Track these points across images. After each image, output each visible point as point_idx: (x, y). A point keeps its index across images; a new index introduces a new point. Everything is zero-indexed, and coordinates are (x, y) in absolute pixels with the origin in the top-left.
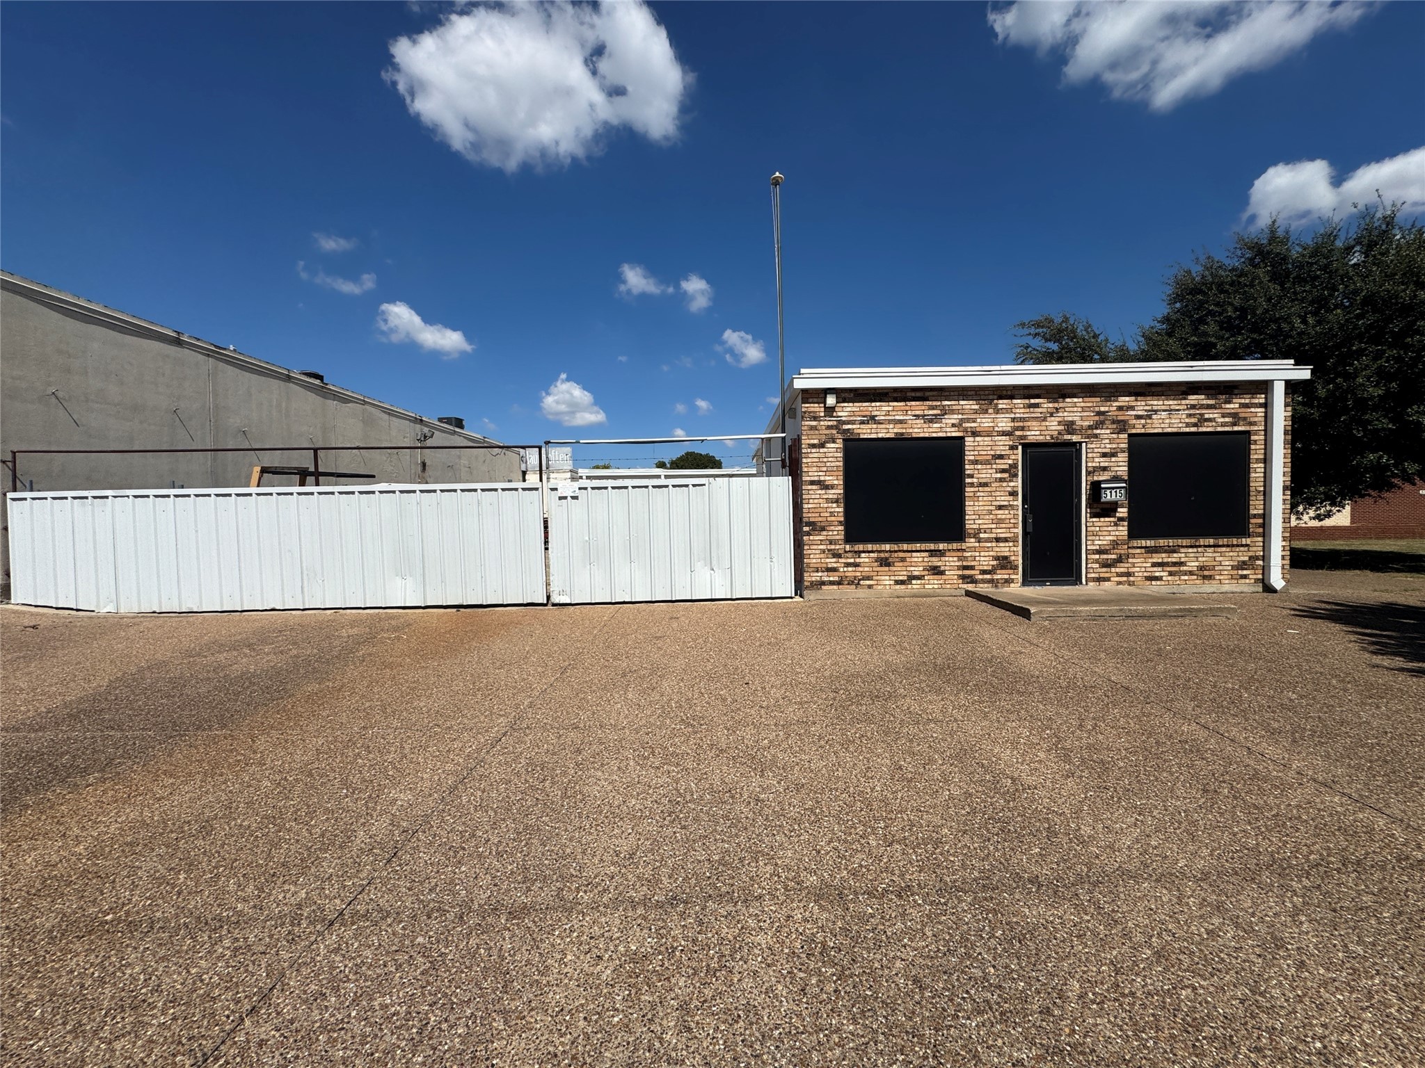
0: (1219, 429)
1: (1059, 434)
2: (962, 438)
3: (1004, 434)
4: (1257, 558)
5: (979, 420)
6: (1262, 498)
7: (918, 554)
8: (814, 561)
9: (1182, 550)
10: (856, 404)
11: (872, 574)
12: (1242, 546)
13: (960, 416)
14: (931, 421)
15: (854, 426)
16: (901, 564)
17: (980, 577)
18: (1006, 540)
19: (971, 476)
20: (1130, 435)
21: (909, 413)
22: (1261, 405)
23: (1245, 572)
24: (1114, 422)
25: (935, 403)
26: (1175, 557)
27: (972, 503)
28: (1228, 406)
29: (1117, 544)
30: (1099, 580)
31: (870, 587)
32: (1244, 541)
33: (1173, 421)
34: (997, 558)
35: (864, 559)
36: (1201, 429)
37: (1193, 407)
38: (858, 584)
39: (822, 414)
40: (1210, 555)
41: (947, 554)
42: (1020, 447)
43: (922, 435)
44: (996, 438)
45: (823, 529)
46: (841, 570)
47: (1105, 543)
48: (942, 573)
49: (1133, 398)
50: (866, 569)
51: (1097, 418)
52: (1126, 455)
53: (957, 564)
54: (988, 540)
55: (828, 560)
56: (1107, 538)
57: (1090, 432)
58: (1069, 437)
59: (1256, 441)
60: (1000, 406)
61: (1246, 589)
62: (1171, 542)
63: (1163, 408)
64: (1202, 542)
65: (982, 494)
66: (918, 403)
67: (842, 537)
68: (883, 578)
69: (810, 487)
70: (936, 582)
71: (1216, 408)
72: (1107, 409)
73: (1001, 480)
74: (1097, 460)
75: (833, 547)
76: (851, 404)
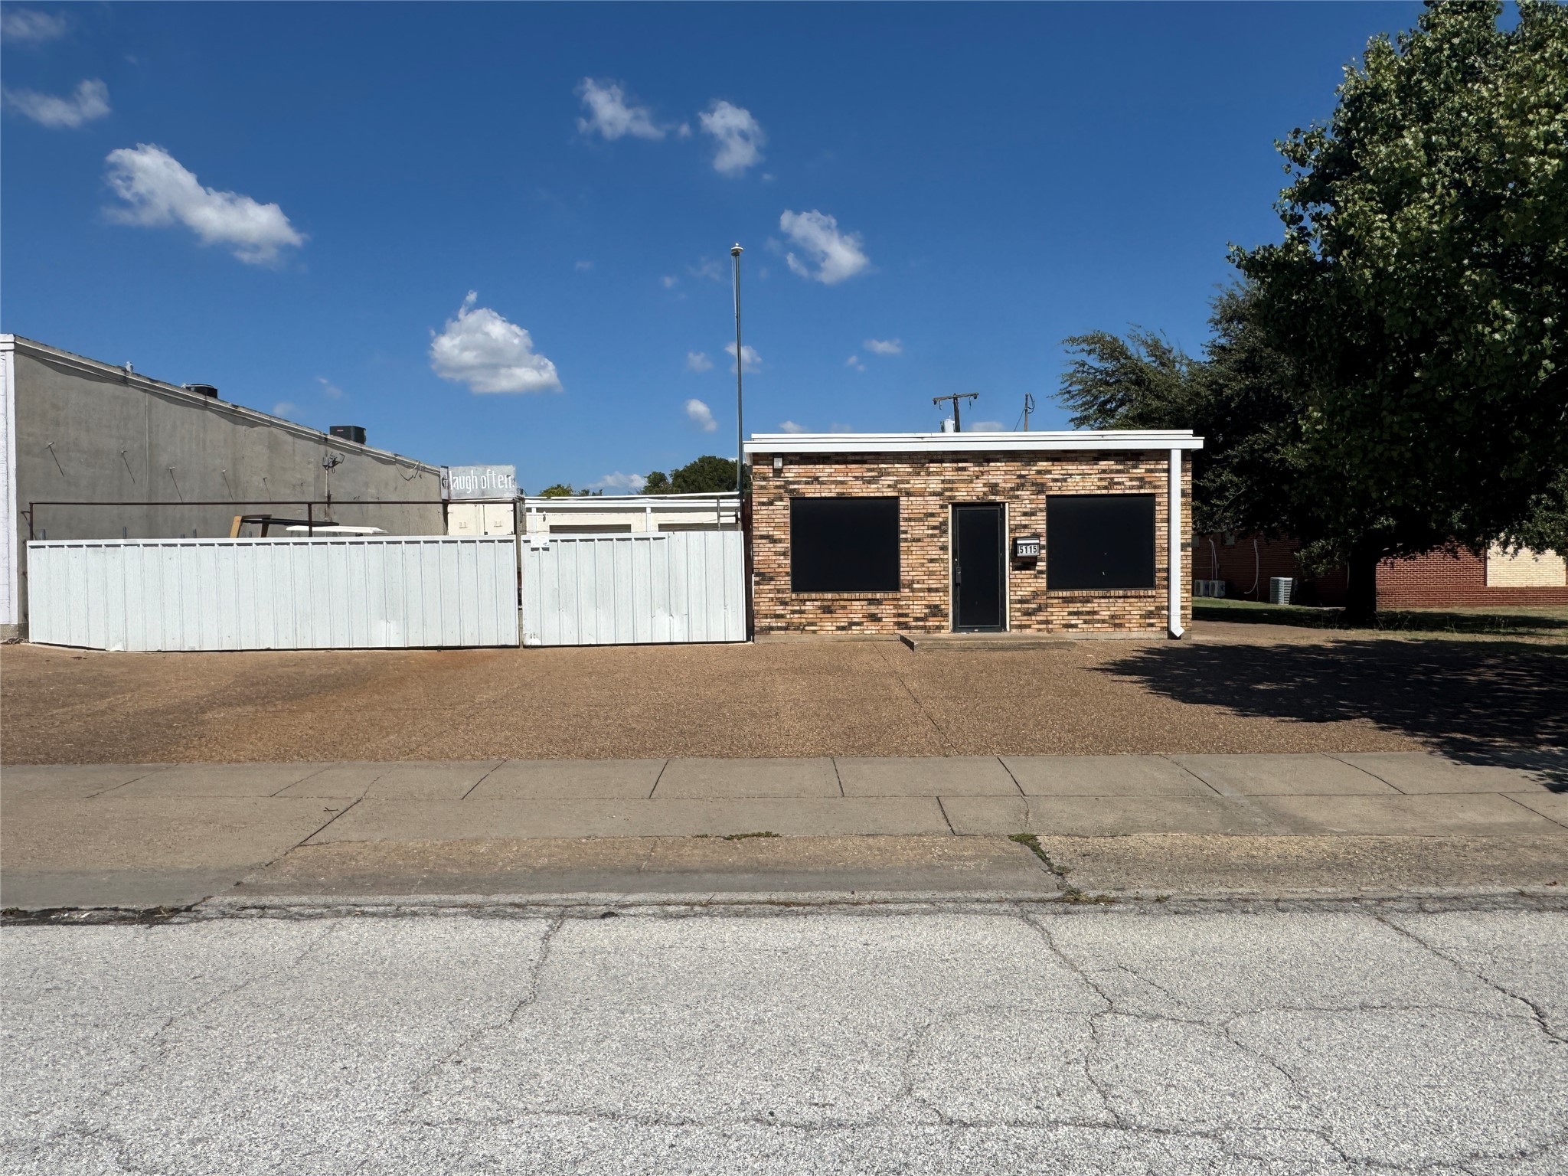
0: (1127, 492)
1: (985, 494)
2: (897, 498)
3: (934, 494)
4: (1163, 608)
5: (912, 482)
6: (1166, 553)
7: (857, 603)
8: (763, 608)
9: (1095, 601)
10: (801, 466)
11: (816, 620)
12: (1149, 597)
13: (895, 478)
14: (869, 482)
15: (800, 486)
16: (841, 611)
17: (914, 624)
18: (937, 590)
19: (906, 532)
20: (1048, 496)
21: (850, 474)
22: (1164, 471)
23: (1152, 621)
24: (1033, 484)
25: (872, 466)
26: (1088, 607)
27: (906, 557)
28: (1135, 471)
29: (1038, 595)
30: (1021, 627)
31: (814, 632)
32: (1150, 593)
33: (1086, 484)
34: (928, 607)
35: (809, 606)
36: (1111, 492)
37: (1104, 471)
38: (804, 629)
39: (771, 475)
40: (1120, 605)
41: (884, 602)
42: (950, 507)
43: (860, 495)
44: (928, 498)
45: (772, 579)
46: (788, 616)
47: (1026, 593)
48: (879, 620)
49: (1050, 463)
50: (811, 616)
51: (1018, 481)
52: (1045, 514)
53: (893, 611)
54: (921, 590)
55: (776, 608)
56: (1028, 589)
57: (1011, 493)
58: (993, 498)
59: (1160, 503)
60: (931, 469)
61: (1153, 636)
62: (1085, 593)
63: (1077, 472)
64: (1112, 593)
65: (915, 548)
66: (857, 466)
67: (790, 587)
68: (826, 624)
69: (759, 541)
70: (874, 628)
71: (1124, 473)
72: (1026, 473)
73: (932, 536)
74: (1018, 518)
75: (780, 596)
76: (797, 466)
